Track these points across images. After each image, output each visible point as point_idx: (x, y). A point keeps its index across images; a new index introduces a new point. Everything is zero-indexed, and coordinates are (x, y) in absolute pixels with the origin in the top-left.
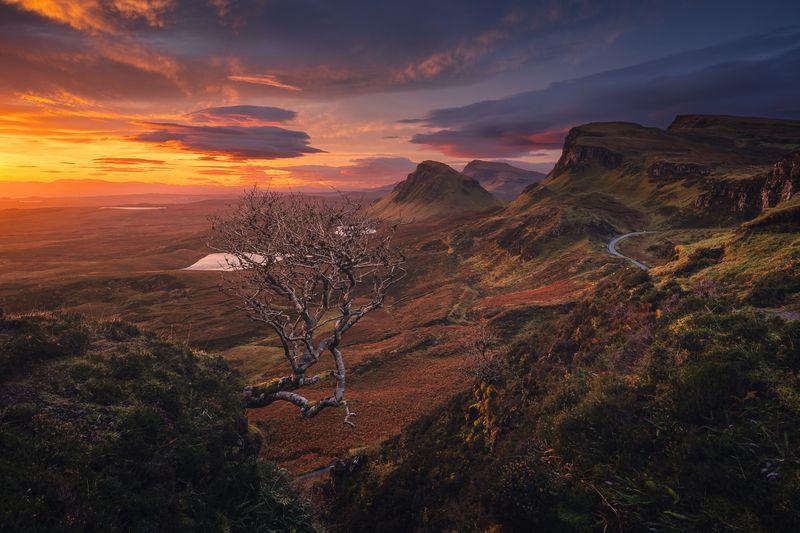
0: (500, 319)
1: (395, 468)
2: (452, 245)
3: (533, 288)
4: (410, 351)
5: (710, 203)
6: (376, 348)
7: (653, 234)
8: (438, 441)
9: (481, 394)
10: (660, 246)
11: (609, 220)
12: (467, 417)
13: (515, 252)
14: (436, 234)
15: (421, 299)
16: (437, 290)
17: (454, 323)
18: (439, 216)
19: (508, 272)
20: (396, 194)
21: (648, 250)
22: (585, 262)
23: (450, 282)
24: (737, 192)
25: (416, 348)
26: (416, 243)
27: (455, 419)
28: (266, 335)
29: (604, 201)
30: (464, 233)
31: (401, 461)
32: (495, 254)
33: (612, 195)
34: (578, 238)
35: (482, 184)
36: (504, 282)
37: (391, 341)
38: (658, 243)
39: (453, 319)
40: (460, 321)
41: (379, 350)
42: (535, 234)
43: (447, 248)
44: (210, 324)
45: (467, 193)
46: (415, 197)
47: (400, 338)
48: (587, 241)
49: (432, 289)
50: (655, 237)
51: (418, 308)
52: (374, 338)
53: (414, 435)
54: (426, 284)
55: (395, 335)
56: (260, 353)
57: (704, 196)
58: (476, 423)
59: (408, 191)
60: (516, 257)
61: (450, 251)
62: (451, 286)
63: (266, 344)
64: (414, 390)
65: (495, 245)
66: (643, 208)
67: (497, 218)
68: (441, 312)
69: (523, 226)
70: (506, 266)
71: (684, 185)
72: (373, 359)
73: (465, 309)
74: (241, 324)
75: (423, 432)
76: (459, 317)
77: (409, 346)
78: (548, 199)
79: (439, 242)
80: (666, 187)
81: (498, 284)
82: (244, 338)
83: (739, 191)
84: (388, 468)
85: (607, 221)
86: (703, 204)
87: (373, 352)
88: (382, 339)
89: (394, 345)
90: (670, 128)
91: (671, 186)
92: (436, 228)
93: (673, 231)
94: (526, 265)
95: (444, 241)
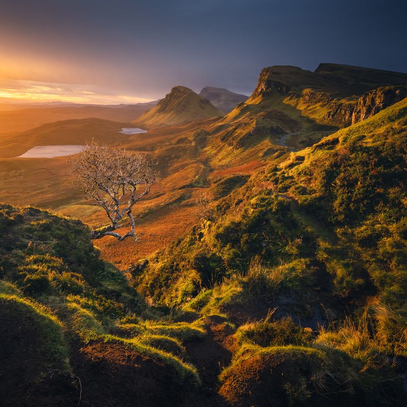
0: (222, 184)
1: (163, 264)
2: (194, 140)
3: (240, 165)
4: (171, 204)
5: (333, 116)
6: (151, 203)
7: (303, 134)
8: (184, 250)
9: (204, 226)
10: (306, 141)
11: (281, 125)
12: (198, 237)
13: (230, 145)
14: (184, 134)
15: (177, 173)
16: (186, 168)
17: (196, 187)
18: (186, 122)
19: (227, 156)
20: (159, 107)
21: (300, 143)
22: (268, 150)
23: (193, 163)
24: (345, 111)
25: (175, 202)
26: (173, 139)
27: (192, 238)
28: (81, 198)
29: (279, 114)
30: (201, 133)
31: (166, 261)
32: (219, 146)
33: (284, 111)
34: (264, 136)
35: (212, 102)
36: (224, 162)
37: (159, 198)
38: (305, 139)
39: (195, 185)
40: (200, 185)
41: (153, 204)
42: (242, 133)
43: (191, 142)
44: (41, 193)
45: (203, 108)
46: (171, 110)
47: (165, 197)
48: (269, 138)
49: (183, 167)
50: (304, 135)
51: (175, 178)
52: (150, 197)
53: (172, 248)
54: (179, 164)
55: (162, 195)
56: (79, 209)
57: (330, 112)
58: (202, 240)
59: (167, 105)
60: (231, 148)
61: (193, 144)
62: (194, 165)
63: (82, 204)
64: (174, 225)
65: (219, 140)
66: (300, 119)
67: (220, 124)
68: (189, 180)
69: (235, 129)
70: (225, 153)
71: (320, 106)
72: (149, 209)
73: (202, 178)
74: (63, 192)
75: (177, 246)
76: (199, 183)
77: (171, 201)
78: (249, 113)
79: (186, 139)
80: (311, 107)
81: (221, 163)
82: (66, 201)
83: (347, 110)
84: (160, 265)
85: (280, 126)
86: (329, 117)
87: (150, 205)
88: (155, 198)
89: (162, 201)
90: (316, 71)
91: (314, 106)
92: (185, 129)
93: (313, 132)
94: (236, 152)
95: (189, 138)
